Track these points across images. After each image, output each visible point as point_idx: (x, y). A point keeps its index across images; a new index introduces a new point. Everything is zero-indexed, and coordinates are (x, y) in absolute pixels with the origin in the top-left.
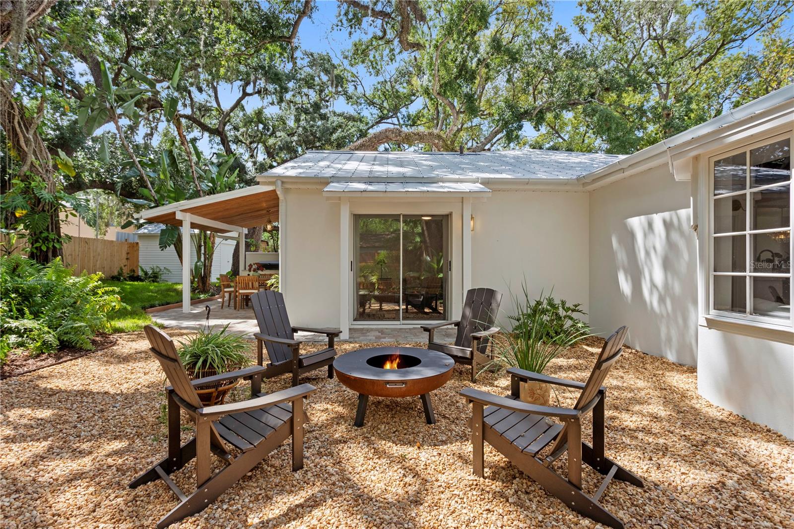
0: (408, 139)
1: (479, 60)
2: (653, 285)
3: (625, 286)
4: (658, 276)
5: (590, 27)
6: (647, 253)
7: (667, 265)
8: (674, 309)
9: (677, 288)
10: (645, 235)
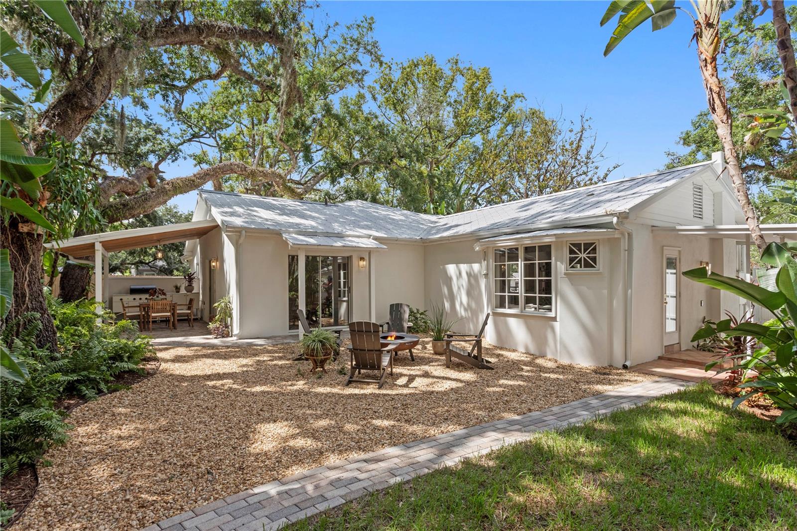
0: (253, 175)
1: (314, 119)
2: (461, 303)
3: (447, 305)
4: (465, 299)
5: (381, 98)
6: (459, 288)
7: (469, 294)
8: (472, 315)
9: (473, 305)
10: (458, 278)
